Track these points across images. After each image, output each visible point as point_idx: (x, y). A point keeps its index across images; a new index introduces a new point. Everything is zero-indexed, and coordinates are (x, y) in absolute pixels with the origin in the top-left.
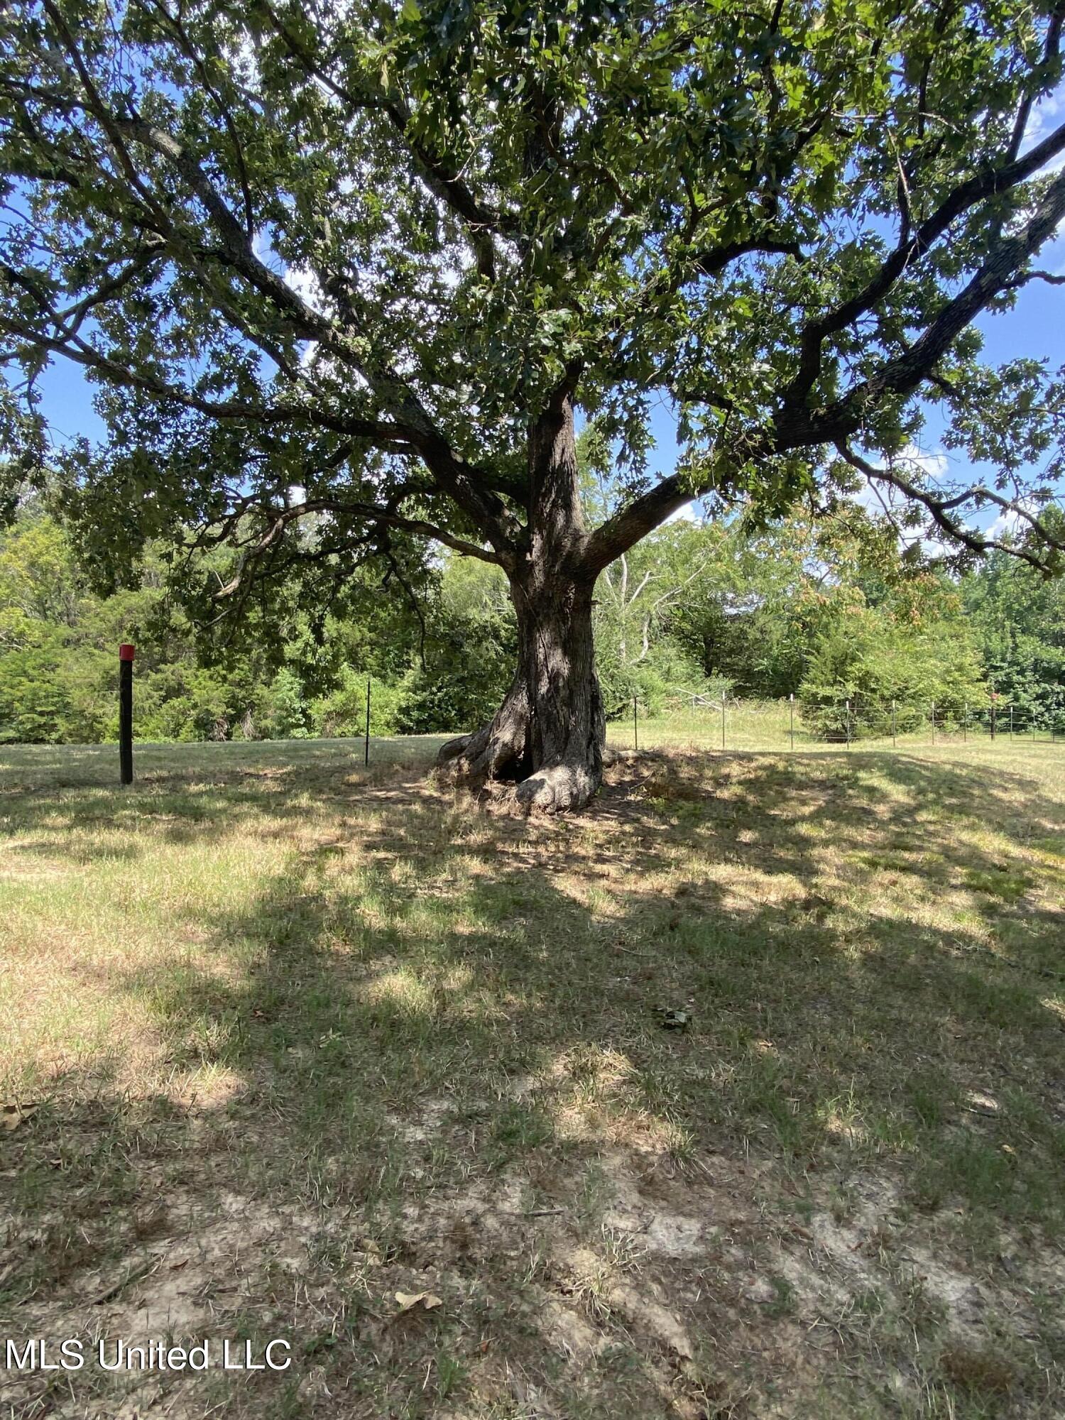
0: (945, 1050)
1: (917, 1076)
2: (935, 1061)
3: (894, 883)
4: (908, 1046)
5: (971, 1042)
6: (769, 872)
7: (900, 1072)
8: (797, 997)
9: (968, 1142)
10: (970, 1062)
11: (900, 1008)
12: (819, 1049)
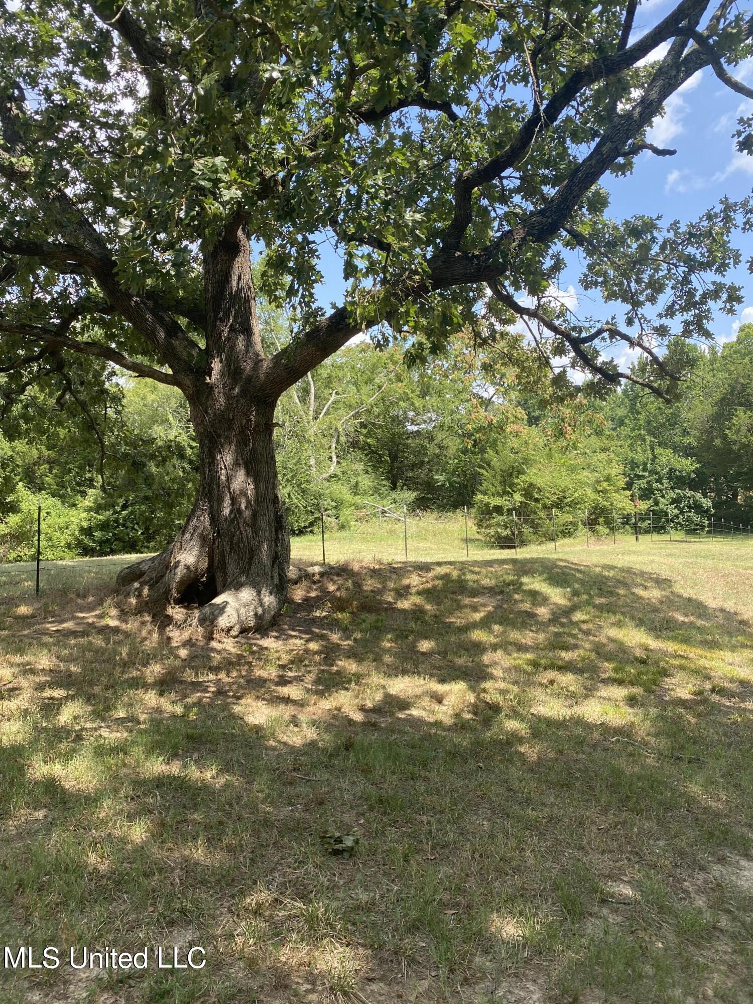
0: (589, 844)
1: (564, 871)
2: (578, 855)
3: (552, 682)
4: (558, 842)
5: (612, 832)
6: (442, 681)
7: (549, 870)
8: (461, 806)
9: (606, 933)
10: (610, 852)
11: (552, 804)
12: (477, 856)
